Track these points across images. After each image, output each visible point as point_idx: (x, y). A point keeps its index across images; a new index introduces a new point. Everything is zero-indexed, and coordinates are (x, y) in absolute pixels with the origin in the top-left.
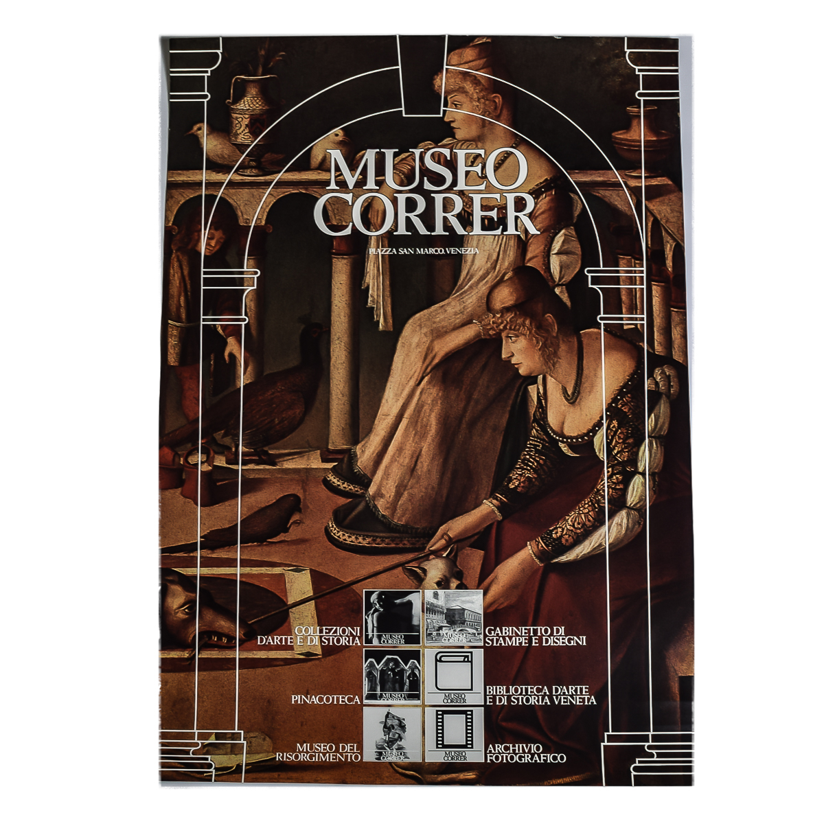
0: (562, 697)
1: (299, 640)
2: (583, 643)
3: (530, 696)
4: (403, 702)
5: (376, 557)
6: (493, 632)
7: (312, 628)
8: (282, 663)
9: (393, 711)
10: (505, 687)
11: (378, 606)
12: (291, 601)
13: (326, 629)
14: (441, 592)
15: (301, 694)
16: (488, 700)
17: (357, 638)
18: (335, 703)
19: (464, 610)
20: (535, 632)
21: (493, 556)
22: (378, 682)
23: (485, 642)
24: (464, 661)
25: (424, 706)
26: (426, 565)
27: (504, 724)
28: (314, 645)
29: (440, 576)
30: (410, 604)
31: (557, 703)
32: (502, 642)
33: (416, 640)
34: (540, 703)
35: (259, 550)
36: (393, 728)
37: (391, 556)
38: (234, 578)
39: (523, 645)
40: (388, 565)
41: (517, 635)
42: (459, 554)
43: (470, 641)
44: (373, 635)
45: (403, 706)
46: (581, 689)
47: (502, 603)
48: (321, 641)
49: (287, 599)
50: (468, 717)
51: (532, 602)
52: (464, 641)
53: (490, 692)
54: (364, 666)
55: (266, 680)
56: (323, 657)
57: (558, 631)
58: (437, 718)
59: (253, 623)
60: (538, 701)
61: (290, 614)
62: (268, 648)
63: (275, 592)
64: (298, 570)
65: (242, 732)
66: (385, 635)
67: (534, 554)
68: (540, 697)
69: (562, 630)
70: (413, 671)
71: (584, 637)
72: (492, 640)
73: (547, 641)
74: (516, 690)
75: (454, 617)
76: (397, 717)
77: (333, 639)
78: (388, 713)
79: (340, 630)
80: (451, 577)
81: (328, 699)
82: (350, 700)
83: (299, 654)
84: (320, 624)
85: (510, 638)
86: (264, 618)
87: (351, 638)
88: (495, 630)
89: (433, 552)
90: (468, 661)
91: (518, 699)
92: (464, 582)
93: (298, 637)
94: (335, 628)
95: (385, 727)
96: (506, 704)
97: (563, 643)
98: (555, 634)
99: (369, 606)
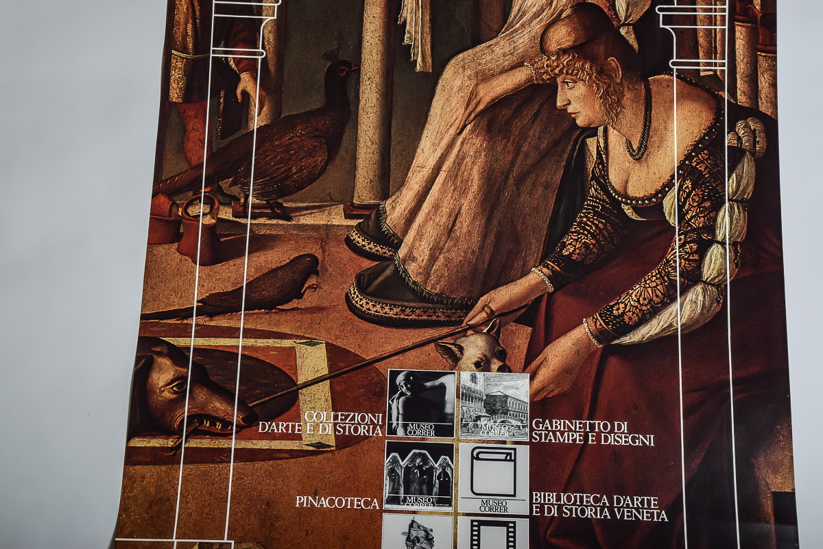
0: (625, 510)
1: (308, 428)
2: (650, 443)
3: (586, 506)
4: (431, 508)
5: (404, 331)
6: (541, 425)
7: (325, 413)
8: (287, 455)
9: (419, 519)
10: (555, 494)
11: (404, 389)
12: (301, 380)
13: (342, 415)
14: (480, 375)
15: (308, 494)
16: (534, 510)
17: (378, 427)
18: (349, 507)
19: (506, 396)
20: (592, 427)
21: (542, 334)
22: (401, 482)
23: (531, 437)
24: (505, 460)
25: (456, 514)
26: (464, 342)
27: (553, 541)
28: (327, 435)
29: (480, 356)
30: (442, 388)
31: (619, 517)
32: (552, 438)
33: (449, 432)
34: (599, 517)
35: (266, 318)
36: (419, 541)
37: (422, 330)
38: (235, 351)
39: (578, 442)
40: (418, 340)
41: (570, 430)
42: (502, 329)
43: (514, 435)
44: (398, 424)
45: (431, 513)
46: (649, 502)
47: (553, 391)
48: (335, 429)
49: (297, 378)
50: (510, 530)
51: (588, 391)
52: (507, 434)
53: (537, 500)
54: (386, 462)
55: (266, 476)
56: (336, 450)
57: (620, 427)
58: (472, 530)
59: (254, 405)
60: (596, 513)
61: (300, 396)
62: (272, 436)
63: (283, 369)
64: (312, 343)
65: (233, 542)
66: (412, 424)
67: (592, 335)
68: (598, 508)
69: (624, 427)
70: (444, 472)
71: (652, 436)
72: (540, 435)
73: (606, 439)
74: (569, 499)
75: (494, 405)
76: (423, 527)
77: (350, 428)
78: (413, 521)
79: (358, 418)
80: (492, 358)
81: (340, 502)
82: (366, 503)
83: (307, 445)
84: (335, 409)
85: (562, 433)
86: (269, 400)
87: (371, 426)
88: (543, 423)
89: (472, 327)
90: (510, 460)
91: (571, 510)
93: (308, 424)
94: (352, 414)
95: (408, 539)
96: (556, 515)
97: (626, 442)
98: (616, 431)
99: (394, 389)
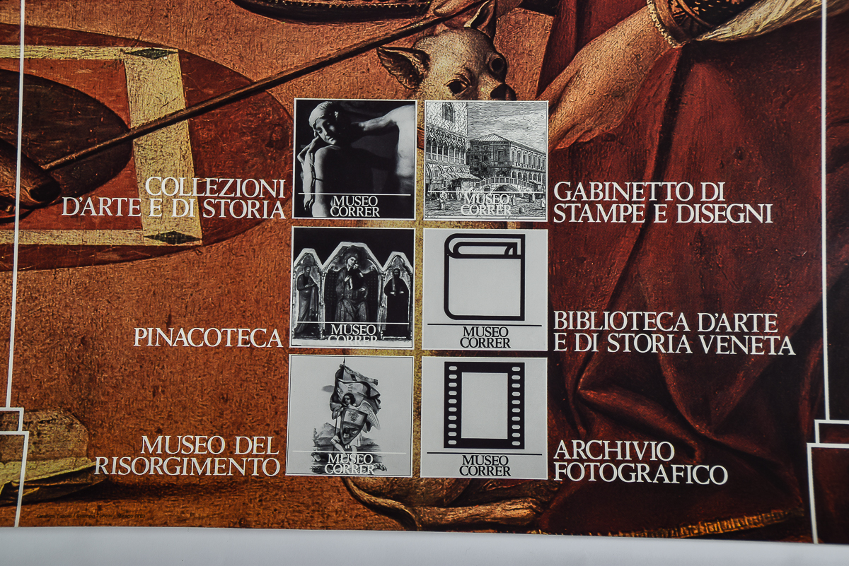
0: (719, 337)
1: (152, 207)
2: (765, 218)
3: (650, 333)
4: (374, 344)
5: (321, 28)
6: (569, 193)
7: (182, 179)
8: (115, 257)
9: (353, 363)
10: (593, 313)
11: (324, 135)
12: (137, 119)
13: (212, 183)
14: (459, 106)
15: (154, 324)
16: (557, 342)
17: (278, 204)
18: (229, 345)
19: (507, 143)
20: (661, 193)
21: (572, 27)
22: (321, 300)
23: (552, 214)
24: (506, 256)
25: (419, 353)
26: (429, 46)
27: (590, 394)
28: (186, 218)
29: (459, 70)
30: (393, 130)
31: (706, 350)
32: (589, 214)
33: (404, 208)
34: (671, 351)
35: (67, 8)
36: (353, 401)
37: (355, 26)
38: (12, 68)
39: (635, 221)
40: (346, 44)
41: (621, 200)
42: (499, 21)
43: (520, 212)
44: (313, 197)
45: (375, 352)
46: (761, 322)
47: (590, 130)
48: (201, 209)
49: (128, 117)
50: (514, 377)
51: (655, 129)
52: (508, 211)
53: (561, 324)
54: (294, 264)
55: (79, 294)
56: (204, 245)
57: (710, 192)
58: (447, 381)
59: (52, 168)
60: (666, 345)
61: (136, 149)
62: (88, 223)
63: (103, 100)
64: (154, 52)
65: (21, 410)
66: (339, 197)
67: (663, 25)
68: (671, 337)
69: (719, 190)
70: (396, 277)
71: (769, 206)
72: (568, 211)
73: (686, 213)
74: (618, 321)
75: (486, 158)
76: (361, 377)
77: (227, 205)
78: (343, 368)
79: (242, 187)
80: (480, 73)
81: (213, 337)
82: (260, 338)
83: (152, 237)
84: (199, 172)
85: (607, 206)
86: (79, 158)
87: (266, 202)
88: (573, 188)
89: (445, 18)
90: (515, 256)
91: (622, 341)
92: (508, 81)
93: (152, 200)
94: (231, 181)
95: (335, 398)
96: (595, 350)
97: (721, 218)
98: (704, 199)
99: (306, 133)
